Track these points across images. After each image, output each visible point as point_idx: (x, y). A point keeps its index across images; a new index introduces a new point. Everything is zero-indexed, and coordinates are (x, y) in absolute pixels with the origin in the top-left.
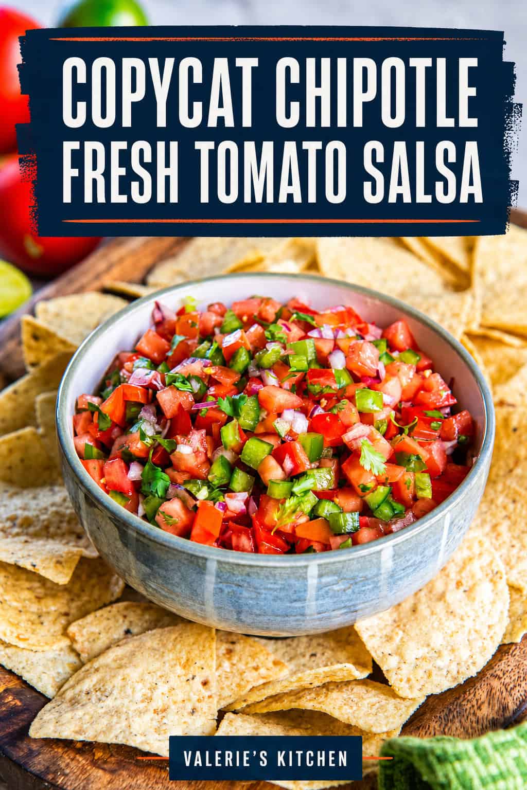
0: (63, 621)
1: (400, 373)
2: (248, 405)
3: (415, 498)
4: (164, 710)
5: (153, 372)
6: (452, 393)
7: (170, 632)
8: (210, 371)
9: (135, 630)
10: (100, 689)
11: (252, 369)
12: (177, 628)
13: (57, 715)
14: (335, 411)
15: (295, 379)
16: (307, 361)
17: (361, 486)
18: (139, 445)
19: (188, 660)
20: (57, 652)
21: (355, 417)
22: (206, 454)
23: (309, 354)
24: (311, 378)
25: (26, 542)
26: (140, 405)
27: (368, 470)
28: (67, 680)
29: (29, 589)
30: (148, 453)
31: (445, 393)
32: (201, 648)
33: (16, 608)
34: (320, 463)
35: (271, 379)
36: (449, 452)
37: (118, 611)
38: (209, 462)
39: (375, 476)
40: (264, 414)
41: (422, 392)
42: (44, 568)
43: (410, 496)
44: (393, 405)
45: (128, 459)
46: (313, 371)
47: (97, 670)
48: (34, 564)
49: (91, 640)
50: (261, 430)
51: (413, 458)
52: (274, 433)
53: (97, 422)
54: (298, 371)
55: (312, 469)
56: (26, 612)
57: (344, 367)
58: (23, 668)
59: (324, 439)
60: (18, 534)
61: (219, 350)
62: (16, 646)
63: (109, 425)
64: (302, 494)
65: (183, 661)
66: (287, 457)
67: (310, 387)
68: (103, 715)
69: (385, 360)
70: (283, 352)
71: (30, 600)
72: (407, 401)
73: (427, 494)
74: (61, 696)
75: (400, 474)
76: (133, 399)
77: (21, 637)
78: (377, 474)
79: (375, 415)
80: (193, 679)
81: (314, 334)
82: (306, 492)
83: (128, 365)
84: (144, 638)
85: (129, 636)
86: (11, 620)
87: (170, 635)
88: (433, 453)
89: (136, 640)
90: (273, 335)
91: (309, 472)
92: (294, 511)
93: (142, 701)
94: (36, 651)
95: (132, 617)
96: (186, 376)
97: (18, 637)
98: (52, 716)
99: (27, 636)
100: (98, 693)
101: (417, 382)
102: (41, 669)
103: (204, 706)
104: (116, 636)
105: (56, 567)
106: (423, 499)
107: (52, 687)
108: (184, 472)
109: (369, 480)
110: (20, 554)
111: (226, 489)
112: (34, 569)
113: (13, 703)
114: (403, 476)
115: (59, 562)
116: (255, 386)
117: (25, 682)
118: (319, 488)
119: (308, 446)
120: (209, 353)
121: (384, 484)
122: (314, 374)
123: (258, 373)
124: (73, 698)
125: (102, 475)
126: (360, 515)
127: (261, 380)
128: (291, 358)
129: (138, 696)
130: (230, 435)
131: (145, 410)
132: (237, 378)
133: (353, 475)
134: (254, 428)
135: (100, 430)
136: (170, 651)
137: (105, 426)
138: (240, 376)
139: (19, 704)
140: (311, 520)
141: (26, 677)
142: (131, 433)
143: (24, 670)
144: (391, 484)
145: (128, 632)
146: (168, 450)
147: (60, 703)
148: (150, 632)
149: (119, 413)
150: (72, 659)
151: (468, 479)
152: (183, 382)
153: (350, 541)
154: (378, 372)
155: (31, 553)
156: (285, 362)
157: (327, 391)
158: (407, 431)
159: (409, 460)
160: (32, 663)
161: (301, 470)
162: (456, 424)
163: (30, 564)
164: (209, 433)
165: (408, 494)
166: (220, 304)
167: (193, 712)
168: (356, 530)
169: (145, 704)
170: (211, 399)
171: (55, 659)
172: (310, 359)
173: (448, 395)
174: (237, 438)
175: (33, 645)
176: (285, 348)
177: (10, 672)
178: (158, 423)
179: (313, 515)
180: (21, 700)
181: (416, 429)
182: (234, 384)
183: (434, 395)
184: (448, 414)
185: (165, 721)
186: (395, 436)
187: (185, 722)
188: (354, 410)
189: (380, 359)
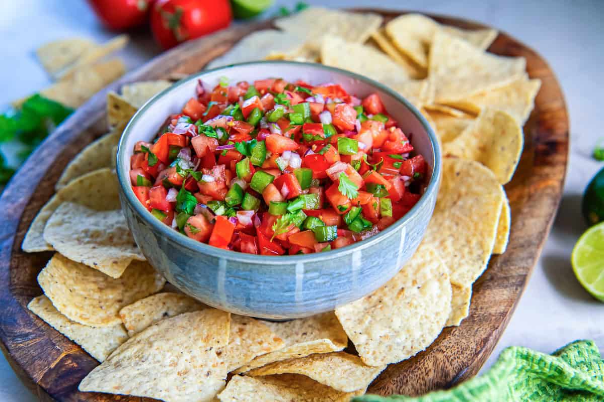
0: (117, 306)
1: (372, 128)
2: (258, 148)
3: (380, 217)
4: (186, 373)
5: (191, 125)
6: (410, 143)
7: (197, 315)
8: (232, 124)
9: (171, 313)
10: (139, 356)
11: (263, 122)
12: (201, 312)
13: (103, 374)
14: (322, 153)
15: (294, 129)
16: (303, 118)
17: (339, 208)
18: (176, 176)
19: (208, 336)
20: (111, 329)
21: (336, 157)
22: (225, 183)
23: (305, 113)
24: (306, 129)
25: (94, 248)
26: (179, 148)
27: (345, 194)
28: (115, 349)
29: (94, 282)
30: (182, 181)
31: (405, 143)
32: (219, 327)
33: (81, 296)
34: (309, 190)
35: (276, 130)
36: (407, 184)
37: (160, 300)
38: (227, 188)
39: (350, 199)
40: (269, 155)
41: (388, 142)
42: (103, 266)
43: (376, 215)
44: (366, 150)
45: (168, 186)
46: (307, 124)
47: (139, 342)
48: (96, 263)
49: (137, 320)
50: (267, 165)
51: (379, 187)
52: (276, 168)
53: (147, 159)
54: (295, 124)
55: (303, 194)
56: (90, 299)
57: (331, 122)
58: (83, 339)
59: (312, 173)
60: (88, 242)
61: (239, 110)
62: (79, 323)
63: (156, 162)
64: (295, 212)
65: (204, 336)
66: (284, 185)
67: (304, 135)
68: (138, 375)
69: (361, 118)
70: (285, 111)
71: (94, 290)
72: (377, 148)
73: (389, 213)
74: (109, 360)
75: (368, 198)
76: (174, 143)
77: (84, 316)
78: (351, 198)
79: (352, 156)
80: (211, 349)
81: (310, 100)
82: (297, 211)
83: (174, 121)
84: (177, 320)
85: (166, 317)
86: (77, 304)
87: (197, 317)
88: (394, 184)
89: (171, 320)
90: (280, 100)
91: (301, 196)
92: (288, 224)
93: (171, 365)
94: (94, 328)
95: (169, 303)
96: (214, 127)
97: (81, 317)
98: (99, 375)
99: (88, 316)
100: (137, 359)
101: (384, 135)
102: (96, 341)
103: (217, 369)
104: (156, 318)
105: (112, 266)
106: (386, 217)
107: (104, 354)
108: (208, 195)
109: (345, 203)
110: (86, 256)
111: (239, 208)
112: (95, 266)
113: (71, 365)
114: (371, 199)
115: (115, 263)
116: (264, 135)
117: (83, 350)
118: (308, 208)
119: (301, 178)
120: (233, 112)
121: (357, 206)
122: (309, 127)
123: (267, 127)
124: (117, 362)
125: (148, 197)
126: (339, 228)
127: (269, 131)
128: (290, 115)
129: (168, 361)
130: (243, 168)
131: (182, 151)
132: (252, 129)
133: (334, 199)
134: (262, 164)
135: (149, 166)
136: (195, 329)
137: (152, 162)
138: (254, 127)
139: (76, 365)
140: (301, 231)
141: (84, 346)
142: (171, 167)
143: (83, 341)
144: (362, 205)
145: (166, 314)
146: (197, 179)
147: (107, 366)
148: (182, 315)
149: (163, 153)
150: (122, 334)
151: (419, 203)
152: (211, 131)
153: (330, 246)
154: (355, 126)
155: (95, 256)
156: (286, 118)
157: (317, 139)
158: (375, 169)
159: (376, 189)
160: (91, 336)
161: (295, 194)
162: (412, 165)
163: (92, 263)
164: (228, 167)
165: (375, 213)
166: (246, 83)
167: (208, 374)
168: (335, 238)
169: (172, 368)
170: (231, 143)
171: (109, 334)
172: (306, 116)
173: (407, 144)
174: (248, 170)
175: (93, 323)
176: (288, 109)
177: (73, 342)
178: (192, 161)
179: (303, 227)
180: (77, 363)
181: (382, 167)
182: (249, 134)
183: (396, 143)
184: (407, 158)
185: (186, 380)
186: (366, 171)
187: (201, 382)
188: (336, 152)
189: (357, 118)
